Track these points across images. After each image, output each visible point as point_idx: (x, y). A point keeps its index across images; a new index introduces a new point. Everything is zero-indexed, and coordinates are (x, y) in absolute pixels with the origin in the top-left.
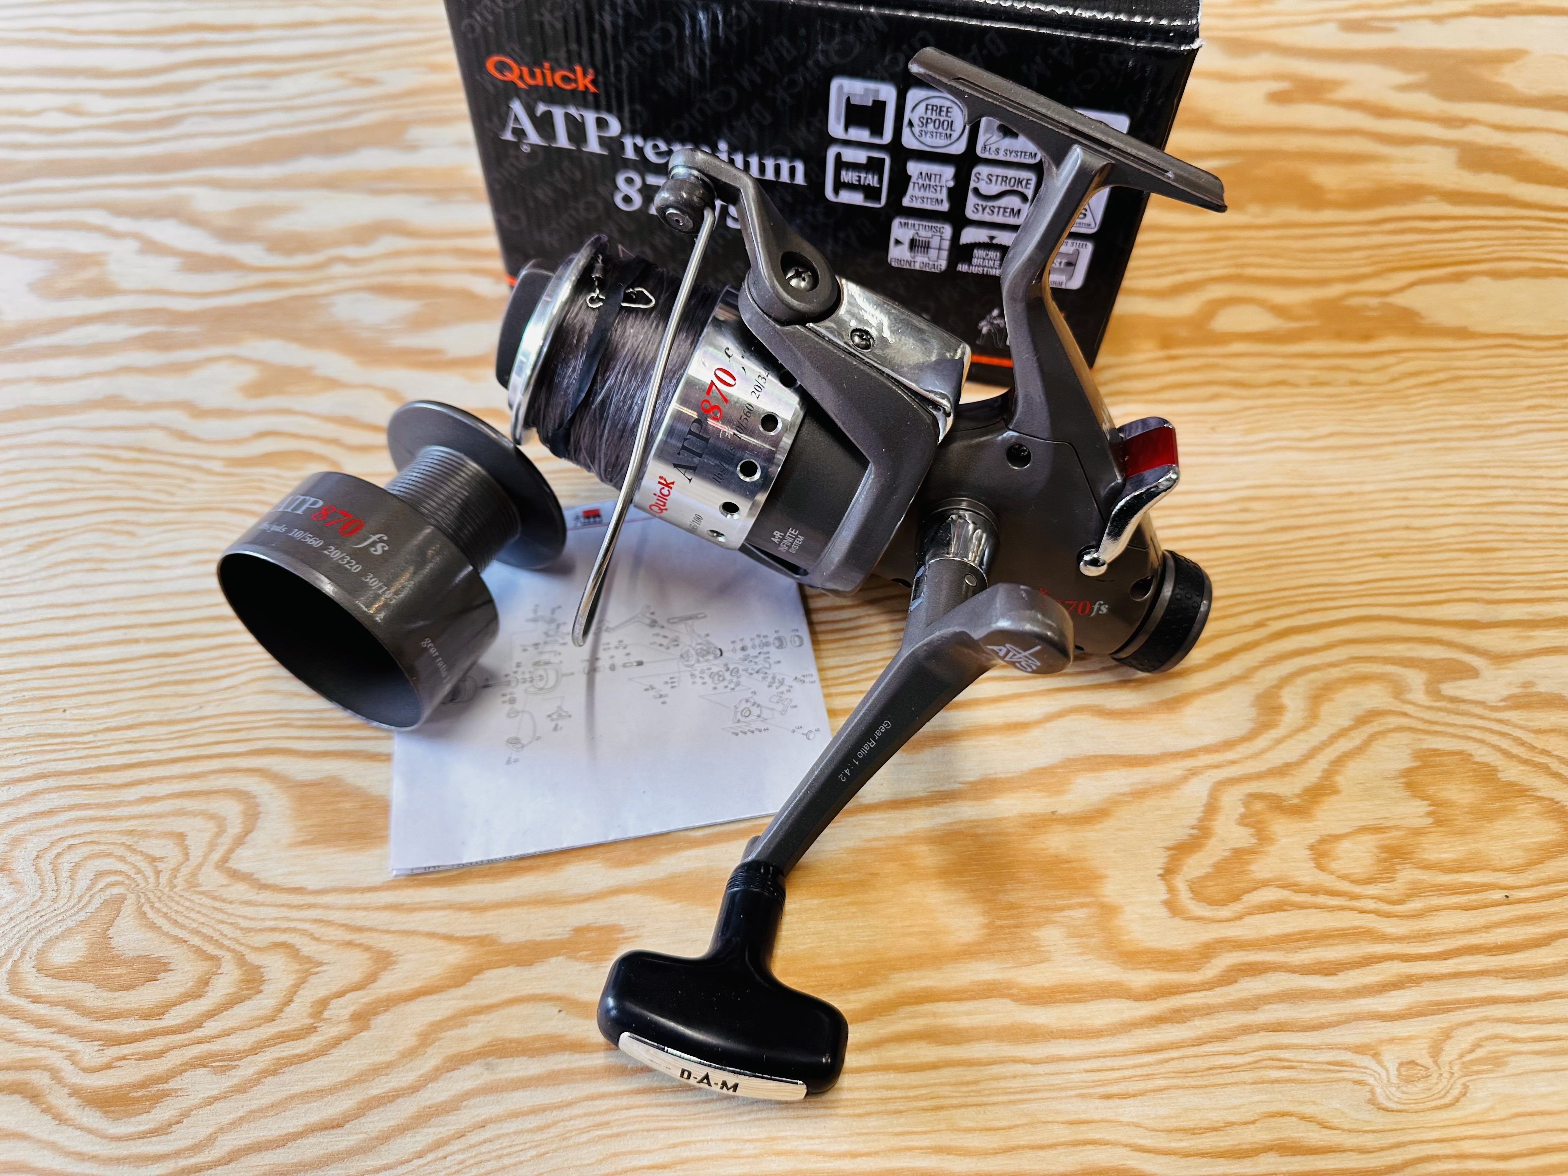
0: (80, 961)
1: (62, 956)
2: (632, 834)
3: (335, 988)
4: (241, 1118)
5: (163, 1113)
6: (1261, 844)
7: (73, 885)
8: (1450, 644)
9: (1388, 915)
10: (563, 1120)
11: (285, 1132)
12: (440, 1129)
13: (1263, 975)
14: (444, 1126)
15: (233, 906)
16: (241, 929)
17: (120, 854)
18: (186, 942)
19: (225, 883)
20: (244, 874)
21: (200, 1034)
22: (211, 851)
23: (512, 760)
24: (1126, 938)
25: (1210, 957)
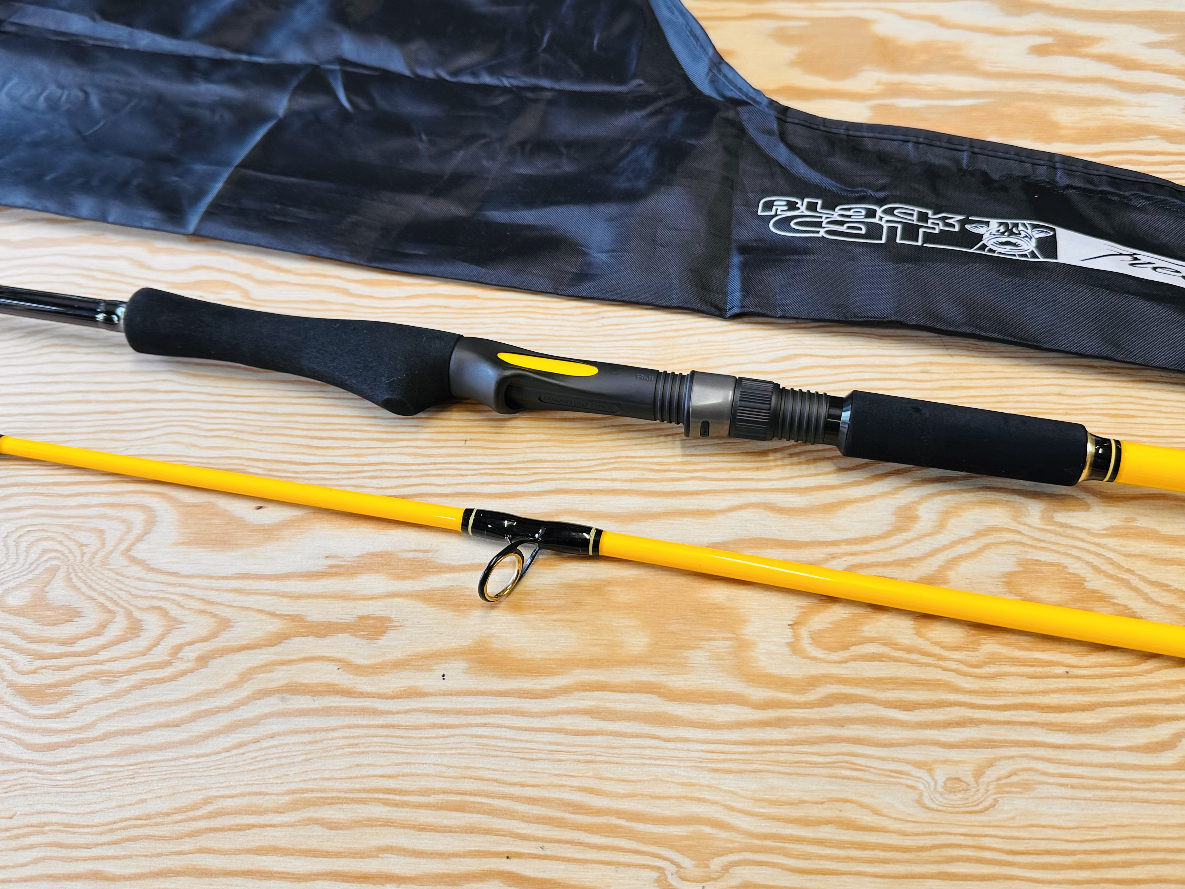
0: (25, 605)
1: (13, 600)
3: (188, 639)
4: (115, 714)
5: (65, 705)
7: (27, 557)
9: (965, 674)
10: (327, 739)
11: (142, 725)
12: (244, 736)
13: (854, 704)
14: (246, 734)
15: (129, 580)
16: (132, 595)
17: (60, 539)
18: (95, 599)
19: (126, 564)
20: (140, 560)
21: (96, 659)
22: (120, 543)
24: (754, 664)
25: (816, 686)
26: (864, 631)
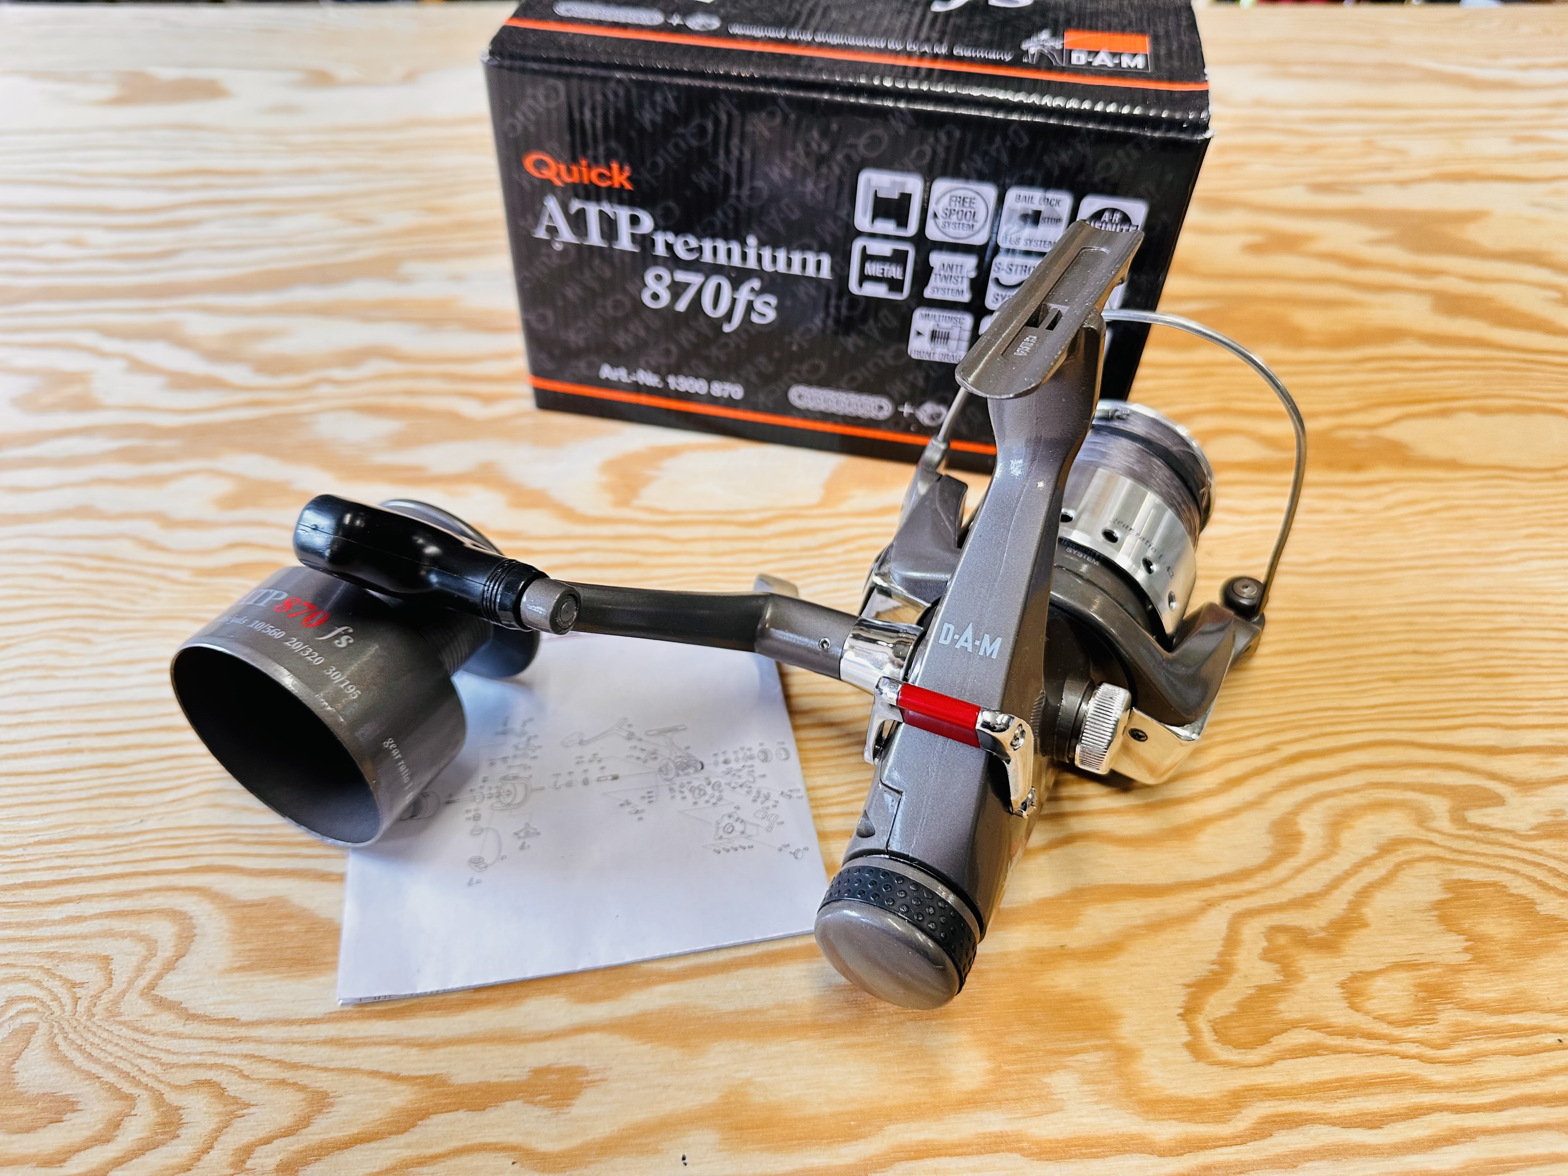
2: (602, 962)
3: (261, 1134)
6: (1288, 981)
8: (1471, 771)
9: (1432, 1061)
13: (1300, 1128)
15: (156, 1038)
16: (162, 1064)
17: (37, 978)
18: (98, 1078)
19: (149, 1013)
20: (171, 1002)
22: (138, 977)
23: (474, 881)
24: (1145, 1084)
25: (1240, 1107)
26: (1281, 1012)
